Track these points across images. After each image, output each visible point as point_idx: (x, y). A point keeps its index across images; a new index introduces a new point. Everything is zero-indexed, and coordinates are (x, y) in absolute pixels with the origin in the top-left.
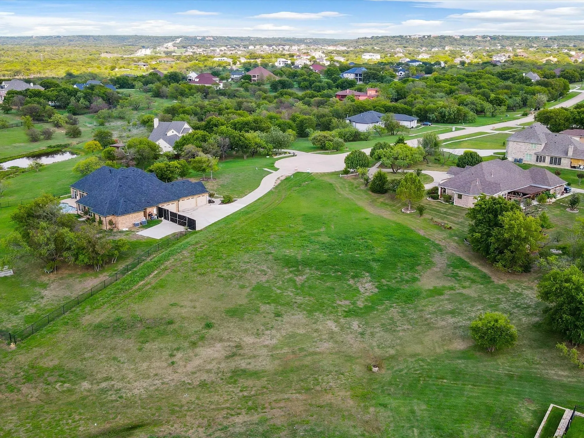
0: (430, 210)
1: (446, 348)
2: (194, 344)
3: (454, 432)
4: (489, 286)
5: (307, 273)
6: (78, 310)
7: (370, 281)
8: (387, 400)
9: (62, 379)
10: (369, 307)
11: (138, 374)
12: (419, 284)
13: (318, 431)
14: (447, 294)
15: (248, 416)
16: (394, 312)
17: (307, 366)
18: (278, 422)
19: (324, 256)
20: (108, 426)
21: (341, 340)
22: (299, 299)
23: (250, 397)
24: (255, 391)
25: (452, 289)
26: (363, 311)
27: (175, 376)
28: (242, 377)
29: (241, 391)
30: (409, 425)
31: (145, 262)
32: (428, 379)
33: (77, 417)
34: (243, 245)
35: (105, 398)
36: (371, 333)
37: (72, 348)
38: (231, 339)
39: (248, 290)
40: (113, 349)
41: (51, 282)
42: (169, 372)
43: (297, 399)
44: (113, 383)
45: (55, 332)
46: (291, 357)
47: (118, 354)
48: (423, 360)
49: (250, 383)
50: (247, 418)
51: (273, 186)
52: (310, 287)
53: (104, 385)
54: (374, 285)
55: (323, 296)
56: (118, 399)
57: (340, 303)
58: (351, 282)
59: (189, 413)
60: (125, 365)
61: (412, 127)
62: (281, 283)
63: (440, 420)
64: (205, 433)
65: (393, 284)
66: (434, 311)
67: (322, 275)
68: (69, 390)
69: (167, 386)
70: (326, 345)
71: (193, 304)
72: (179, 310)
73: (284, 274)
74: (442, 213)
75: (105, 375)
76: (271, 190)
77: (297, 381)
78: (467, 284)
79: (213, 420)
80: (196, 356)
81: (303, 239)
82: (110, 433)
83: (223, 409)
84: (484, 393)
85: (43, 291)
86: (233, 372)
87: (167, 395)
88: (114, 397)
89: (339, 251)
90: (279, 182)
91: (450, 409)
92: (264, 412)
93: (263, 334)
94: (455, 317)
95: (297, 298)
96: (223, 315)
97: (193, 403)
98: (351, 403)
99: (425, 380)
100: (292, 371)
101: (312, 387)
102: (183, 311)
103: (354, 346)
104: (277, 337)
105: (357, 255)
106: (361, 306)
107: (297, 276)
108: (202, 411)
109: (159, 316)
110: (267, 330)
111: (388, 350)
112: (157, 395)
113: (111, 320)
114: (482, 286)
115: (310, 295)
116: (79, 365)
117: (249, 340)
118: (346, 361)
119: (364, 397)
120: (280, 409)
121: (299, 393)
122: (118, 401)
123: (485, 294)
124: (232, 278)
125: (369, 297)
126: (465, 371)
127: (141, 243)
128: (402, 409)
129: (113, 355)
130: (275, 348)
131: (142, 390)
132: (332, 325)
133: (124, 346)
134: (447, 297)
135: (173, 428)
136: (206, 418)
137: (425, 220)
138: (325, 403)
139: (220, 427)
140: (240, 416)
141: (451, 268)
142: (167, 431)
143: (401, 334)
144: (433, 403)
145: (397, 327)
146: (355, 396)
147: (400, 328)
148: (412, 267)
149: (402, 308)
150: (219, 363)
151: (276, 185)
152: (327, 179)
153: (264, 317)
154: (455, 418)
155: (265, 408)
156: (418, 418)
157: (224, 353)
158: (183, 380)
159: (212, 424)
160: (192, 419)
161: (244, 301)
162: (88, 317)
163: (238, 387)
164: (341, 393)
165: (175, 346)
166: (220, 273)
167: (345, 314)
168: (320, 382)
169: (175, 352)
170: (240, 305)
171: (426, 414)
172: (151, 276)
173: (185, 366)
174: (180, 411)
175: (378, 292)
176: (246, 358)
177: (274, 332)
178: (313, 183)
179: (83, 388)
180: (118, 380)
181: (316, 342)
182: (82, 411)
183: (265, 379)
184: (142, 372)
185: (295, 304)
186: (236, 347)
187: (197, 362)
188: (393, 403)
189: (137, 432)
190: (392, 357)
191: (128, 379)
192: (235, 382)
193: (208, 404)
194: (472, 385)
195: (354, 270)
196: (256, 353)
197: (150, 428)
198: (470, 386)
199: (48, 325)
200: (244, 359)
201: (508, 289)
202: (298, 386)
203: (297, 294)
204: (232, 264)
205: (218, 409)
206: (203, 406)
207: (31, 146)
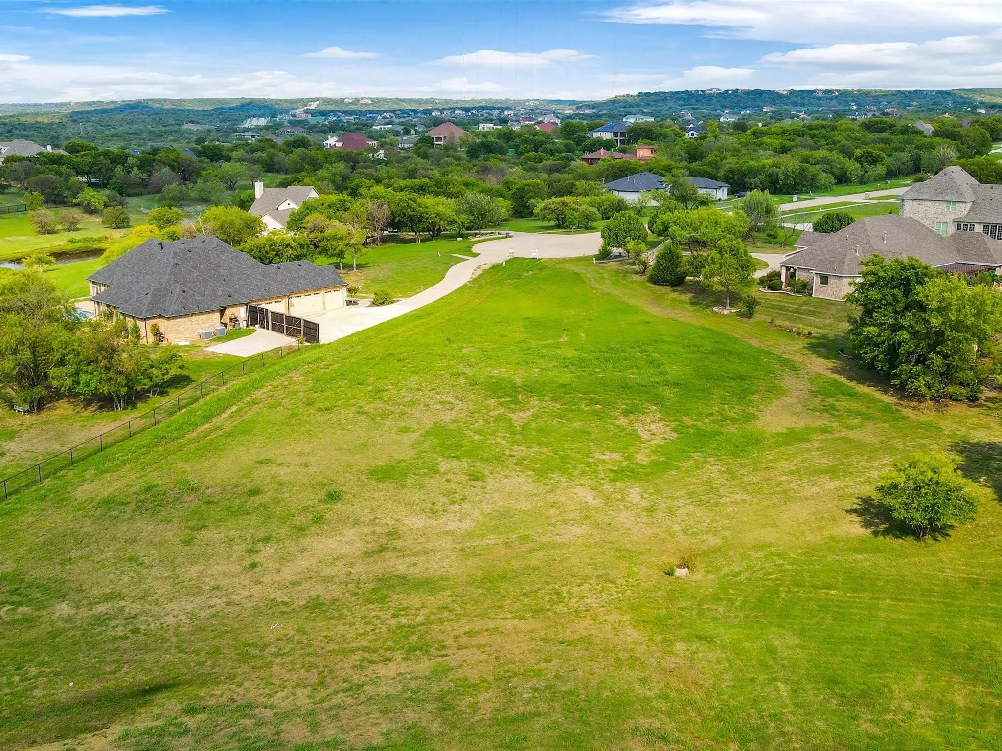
0: (768, 307)
1: (826, 533)
2: (301, 530)
3: (869, 687)
4: (900, 425)
5: (534, 407)
6: (70, 474)
7: (661, 420)
8: (711, 629)
9: (16, 598)
10: (662, 463)
11: (177, 587)
12: (758, 424)
13: (564, 689)
14: (817, 441)
15: (408, 663)
16: (713, 471)
17: (535, 569)
18: (473, 675)
19: (567, 377)
20: (97, 687)
21: (606, 520)
22: (520, 451)
23: (414, 627)
24: (424, 615)
25: (825, 430)
26: (649, 470)
27: (257, 590)
28: (398, 589)
29: (395, 616)
30: (766, 676)
31: (216, 394)
32: (795, 590)
33: (33, 671)
34: (409, 363)
35: (101, 634)
36: (668, 508)
37: (45, 542)
38: (377, 521)
39: (415, 436)
40: (134, 541)
41: (24, 428)
42: (243, 583)
43: (516, 630)
44: (122, 603)
45: (16, 513)
46: (503, 552)
47: (140, 550)
48: (780, 555)
49: (415, 600)
50: (403, 668)
51: (468, 279)
52: (540, 430)
53: (101, 608)
54: (668, 426)
55: (566, 446)
56: (130, 634)
57: (602, 457)
58: (623, 421)
59: (278, 660)
60: (154, 570)
61: (720, 200)
62: (482, 423)
63: (834, 666)
64: (309, 697)
65: (706, 424)
66: (794, 468)
67: (564, 410)
68: (27, 620)
69: (238, 608)
70: (576, 530)
71: (303, 460)
72: (274, 469)
73: (488, 408)
74: (791, 312)
75: (108, 591)
76: (465, 285)
77: (517, 598)
78: (856, 422)
79: (331, 672)
80: (303, 551)
81: (526, 352)
82: (99, 700)
83: (352, 651)
84: (921, 615)
85: (5, 444)
86: (380, 580)
87: (237, 626)
88: (120, 632)
89: (597, 370)
90: (479, 272)
91: (852, 644)
92: (443, 656)
93: (445, 511)
94: (838, 478)
95: (515, 447)
96: (363, 477)
97: (289, 640)
98: (633, 634)
99: (789, 592)
100: (504, 578)
101: (548, 607)
102: (282, 473)
103: (635, 531)
104: (474, 516)
105: (632, 376)
106: (644, 463)
107: (513, 411)
108: (308, 655)
109: (233, 481)
110: (453, 503)
111: (705, 537)
112: (213, 625)
113: (134, 489)
114: (887, 425)
115: (540, 444)
116: (57, 572)
117: (416, 521)
118: (619, 558)
119: (661, 624)
120: (478, 649)
121: (521, 618)
122: (127, 638)
123: (894, 437)
124: (384, 415)
125: (660, 447)
126: (873, 574)
127: (210, 364)
128: (746, 645)
129: (130, 552)
130: (469, 535)
131: (183, 617)
132: (585, 494)
133: (156, 536)
134: (816, 445)
135: (241, 690)
136: (316, 667)
137: (758, 323)
138: (577, 636)
139: (346, 685)
140: (391, 665)
141: (820, 397)
142: (227, 695)
143: (730, 509)
144: (814, 633)
145: (721, 497)
146: (640, 623)
147: (728, 499)
148: (742, 396)
149: (728, 464)
150: (352, 565)
151: (474, 277)
152: (568, 266)
153: (448, 481)
154: (866, 661)
155: (444, 647)
156: (785, 662)
157: (362, 546)
158: (272, 597)
159: (328, 680)
160: (284, 671)
161: (408, 454)
162: (87, 486)
163: (389, 608)
164: (610, 618)
165: (262, 534)
166: (361, 407)
167: (611, 475)
168: (564, 598)
169: (260, 544)
170: (399, 462)
171: (800, 654)
172: (224, 416)
173: (279, 571)
174: (260, 657)
175: (678, 438)
176: (408, 555)
177: (466, 506)
178: (544, 273)
179: (57, 614)
180: (133, 599)
181: (555, 525)
182: (46, 659)
183: (448, 592)
184: (186, 584)
185: (511, 459)
186: (388, 534)
187: (303, 563)
188: (726, 634)
189: (160, 698)
190: (714, 550)
191: (156, 596)
192: (383, 599)
193: (321, 641)
194: (893, 599)
195: (627, 401)
196: (430, 545)
197: (193, 690)
198: (888, 601)
199: (6, 502)
200: (404, 556)
201: (940, 430)
202: (517, 605)
203: (515, 442)
204: (384, 393)
205: (343, 652)
206: (310, 646)
207: (38, 241)
